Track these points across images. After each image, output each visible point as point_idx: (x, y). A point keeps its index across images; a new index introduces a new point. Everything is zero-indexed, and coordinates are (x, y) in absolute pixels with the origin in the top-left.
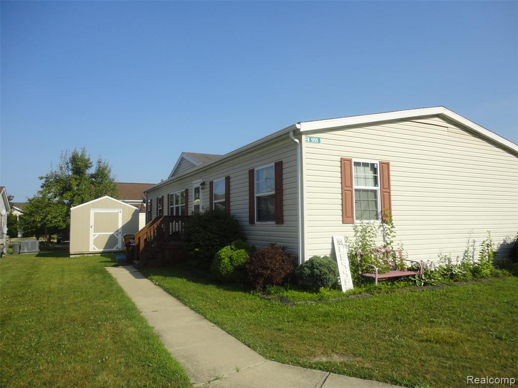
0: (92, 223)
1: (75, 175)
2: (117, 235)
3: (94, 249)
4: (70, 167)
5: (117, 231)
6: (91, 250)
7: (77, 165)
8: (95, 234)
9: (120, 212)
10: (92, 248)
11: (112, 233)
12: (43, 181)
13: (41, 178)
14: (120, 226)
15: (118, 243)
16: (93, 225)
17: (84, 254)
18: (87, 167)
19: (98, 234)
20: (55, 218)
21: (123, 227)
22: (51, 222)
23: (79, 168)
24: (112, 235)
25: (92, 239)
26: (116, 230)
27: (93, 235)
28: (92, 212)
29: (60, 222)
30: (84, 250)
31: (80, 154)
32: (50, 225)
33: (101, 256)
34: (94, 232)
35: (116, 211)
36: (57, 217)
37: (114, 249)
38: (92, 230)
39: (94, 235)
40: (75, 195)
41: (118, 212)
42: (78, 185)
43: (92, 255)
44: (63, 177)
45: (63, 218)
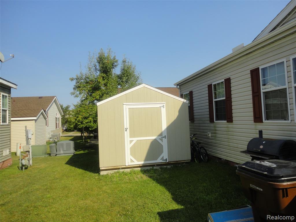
0: (127, 124)
1: (102, 74)
2: (161, 140)
3: (132, 161)
4: (98, 67)
5: (161, 135)
6: (128, 163)
7: (103, 64)
8: (131, 139)
9: (163, 106)
10: (129, 160)
11: (154, 138)
12: (74, 83)
13: (72, 80)
14: (164, 126)
15: (163, 152)
16: (128, 127)
17: (119, 169)
18: (113, 66)
19: (135, 139)
20: (86, 118)
21: (169, 128)
22: (82, 123)
23: (106, 67)
24: (155, 140)
25: (128, 146)
26: (160, 133)
27: (129, 142)
28: (126, 108)
29: (90, 122)
30: (119, 164)
31: (106, 55)
32: (81, 126)
33: (141, 171)
34: (130, 137)
35: (158, 106)
36: (88, 118)
37: (159, 161)
38: (127, 134)
39: (131, 141)
40: (103, 94)
41: (161, 107)
42: (105, 85)
43: (129, 170)
44: (91, 78)
45: (93, 118)
